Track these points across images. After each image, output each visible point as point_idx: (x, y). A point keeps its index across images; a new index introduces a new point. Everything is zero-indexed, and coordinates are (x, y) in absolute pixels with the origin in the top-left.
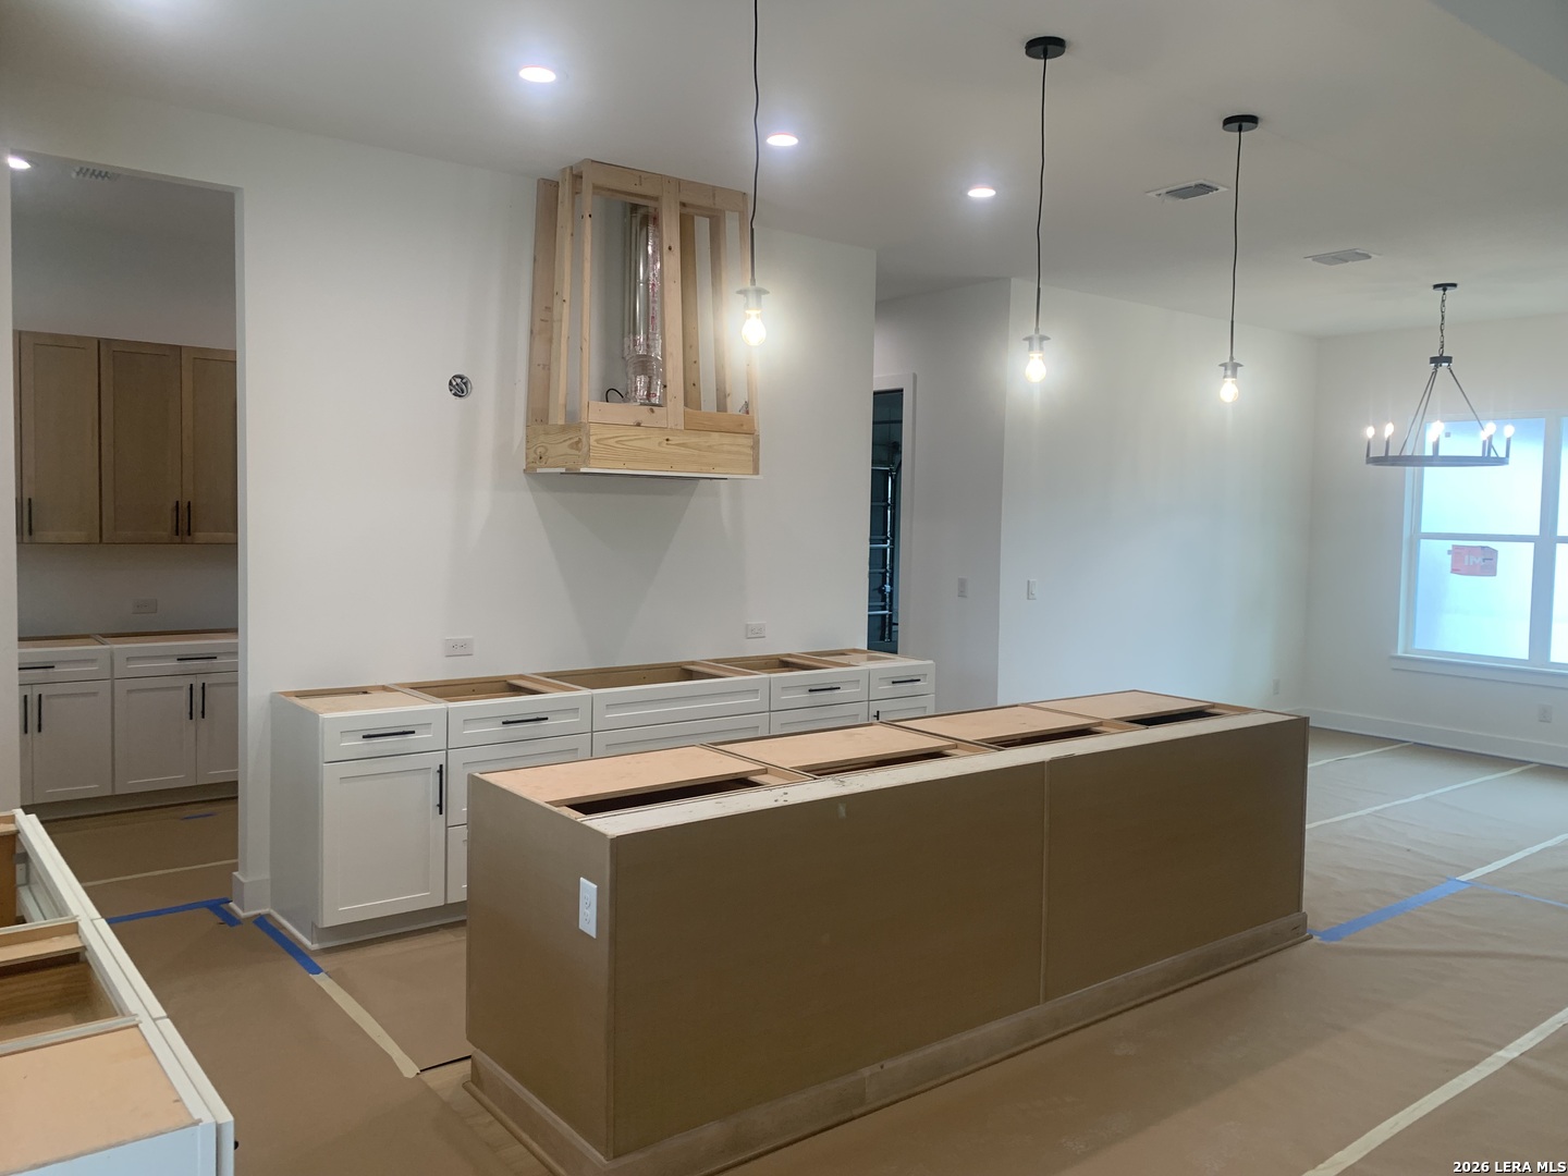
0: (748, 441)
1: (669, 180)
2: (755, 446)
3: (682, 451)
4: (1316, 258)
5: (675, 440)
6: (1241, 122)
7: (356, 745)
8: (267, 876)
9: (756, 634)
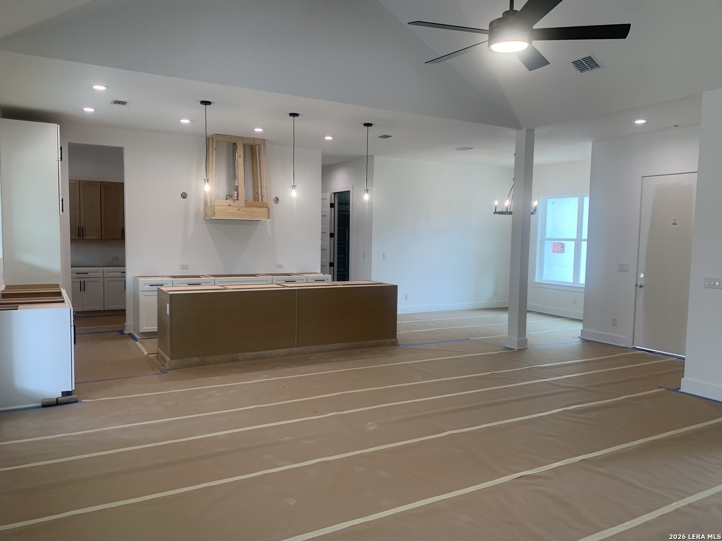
0: (266, 209)
1: (240, 137)
2: (269, 211)
3: (244, 212)
4: (457, 149)
5: (241, 209)
6: (368, 125)
7: (148, 288)
8: (132, 323)
9: (280, 267)
